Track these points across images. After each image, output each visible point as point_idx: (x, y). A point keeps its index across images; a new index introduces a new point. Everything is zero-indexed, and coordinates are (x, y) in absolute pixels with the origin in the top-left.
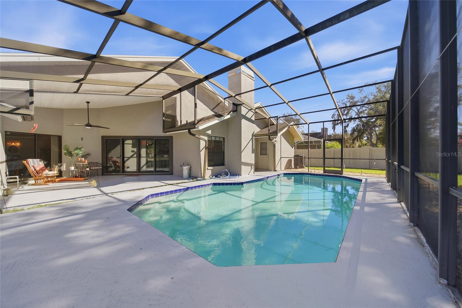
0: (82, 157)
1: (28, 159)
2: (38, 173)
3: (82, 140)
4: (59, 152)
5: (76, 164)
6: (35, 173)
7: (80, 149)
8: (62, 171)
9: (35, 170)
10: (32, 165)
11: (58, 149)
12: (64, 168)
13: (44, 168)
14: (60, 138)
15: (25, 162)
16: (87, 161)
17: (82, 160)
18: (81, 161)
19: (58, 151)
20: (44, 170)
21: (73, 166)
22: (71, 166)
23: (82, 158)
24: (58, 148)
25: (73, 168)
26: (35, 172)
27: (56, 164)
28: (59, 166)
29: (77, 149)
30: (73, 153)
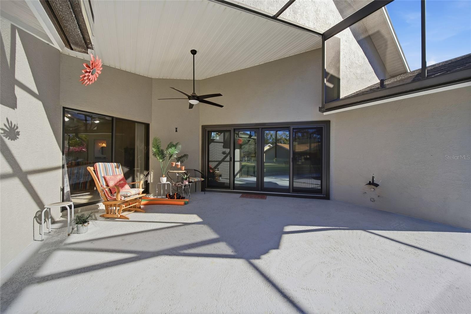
0: (179, 159)
1: (97, 164)
2: (111, 193)
3: (176, 131)
4: (145, 152)
5: (169, 172)
6: (107, 192)
7: (175, 146)
8: (149, 183)
9: (107, 185)
10: (103, 176)
11: (145, 146)
12: (151, 179)
13: (122, 182)
14: (147, 126)
15: (91, 169)
16: (184, 167)
17: (178, 165)
18: (176, 168)
19: (145, 150)
20: (122, 186)
21: (165, 177)
22: (163, 177)
23: (178, 161)
24: (144, 144)
25: (164, 180)
26: (107, 189)
27: (141, 172)
28: (145, 175)
29: (171, 145)
30: (165, 152)
